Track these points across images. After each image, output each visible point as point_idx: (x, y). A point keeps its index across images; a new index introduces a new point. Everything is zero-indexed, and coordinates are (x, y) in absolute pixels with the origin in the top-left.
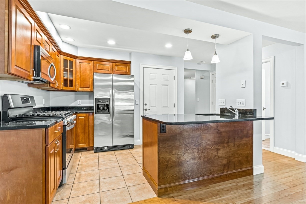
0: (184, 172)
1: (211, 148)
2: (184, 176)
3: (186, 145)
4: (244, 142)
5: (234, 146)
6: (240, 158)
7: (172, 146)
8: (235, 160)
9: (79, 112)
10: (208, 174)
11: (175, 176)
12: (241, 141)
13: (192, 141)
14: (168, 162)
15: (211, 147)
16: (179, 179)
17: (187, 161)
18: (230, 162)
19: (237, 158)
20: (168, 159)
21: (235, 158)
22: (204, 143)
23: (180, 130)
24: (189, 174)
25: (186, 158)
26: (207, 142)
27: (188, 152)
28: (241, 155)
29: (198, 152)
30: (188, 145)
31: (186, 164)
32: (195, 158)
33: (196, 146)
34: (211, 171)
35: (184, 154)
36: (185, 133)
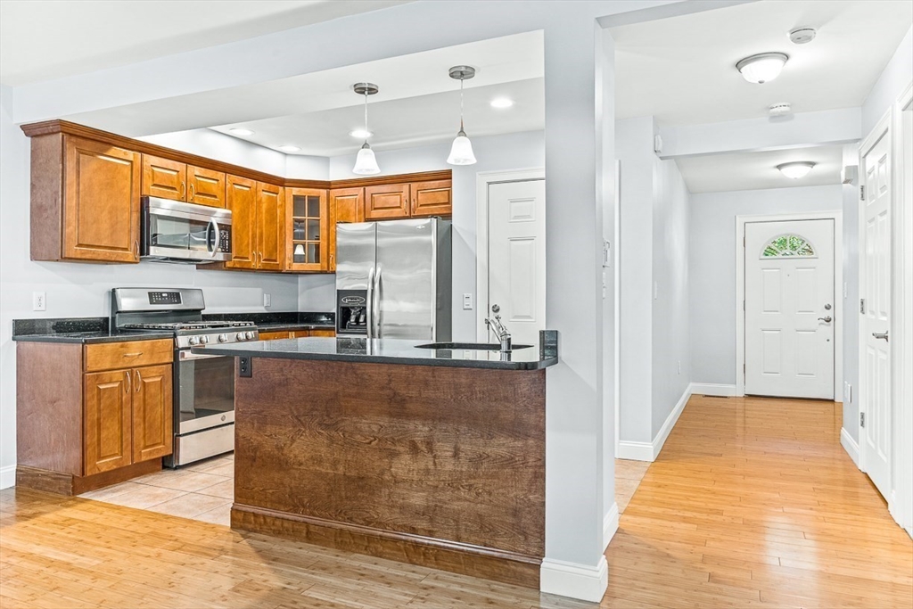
0: (291, 488)
1: (370, 443)
2: (293, 500)
3: (297, 417)
4: (503, 451)
5: (456, 455)
6: (481, 508)
7: (264, 413)
8: (456, 506)
9: (313, 327)
10: (358, 521)
11: (271, 491)
12: (485, 445)
13: (312, 410)
14: (255, 453)
15: (367, 441)
16: (280, 503)
17: (301, 464)
18: (436, 506)
19: (466, 500)
20: (255, 443)
21: (459, 499)
22: (348, 422)
23: (283, 375)
24: (306, 500)
25: (297, 452)
26: (355, 423)
27: (302, 437)
28: (486, 497)
29: (328, 446)
30: (302, 419)
31: (297, 469)
32: (321, 461)
33: (323, 426)
34: (368, 515)
35: (293, 441)
36: (295, 385)
